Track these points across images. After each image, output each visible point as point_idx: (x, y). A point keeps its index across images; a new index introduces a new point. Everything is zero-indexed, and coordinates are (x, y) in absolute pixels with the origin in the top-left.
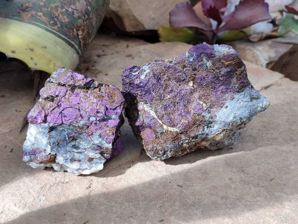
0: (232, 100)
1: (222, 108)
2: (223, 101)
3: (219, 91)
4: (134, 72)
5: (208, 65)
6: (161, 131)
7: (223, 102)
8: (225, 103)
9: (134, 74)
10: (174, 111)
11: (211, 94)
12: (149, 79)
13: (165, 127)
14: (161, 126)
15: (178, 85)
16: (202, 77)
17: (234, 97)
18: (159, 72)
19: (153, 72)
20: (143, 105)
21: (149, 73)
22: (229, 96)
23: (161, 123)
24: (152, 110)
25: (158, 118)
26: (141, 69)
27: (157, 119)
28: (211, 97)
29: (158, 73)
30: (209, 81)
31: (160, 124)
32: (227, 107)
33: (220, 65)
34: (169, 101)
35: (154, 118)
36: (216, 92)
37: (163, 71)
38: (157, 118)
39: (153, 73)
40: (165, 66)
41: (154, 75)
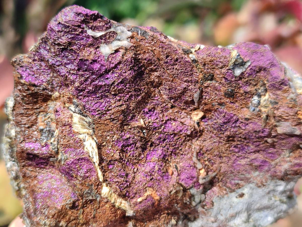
0: (260, 187)
1: (231, 192)
2: (241, 180)
3: (246, 160)
4: (91, 28)
5: (262, 101)
6: (93, 197)
7: (240, 182)
8: (243, 186)
9: (90, 32)
10: (139, 160)
11: (225, 156)
12: (120, 63)
13: (105, 190)
14: (98, 185)
15: (170, 105)
16: (235, 118)
17: (265, 184)
18: (149, 60)
19: (136, 51)
20: (72, 113)
21: (126, 49)
22: (259, 178)
23: (101, 179)
24: (93, 139)
25: (100, 164)
26: (112, 30)
27: (97, 164)
28: (221, 163)
29: (145, 59)
30: (244, 132)
31: (98, 179)
32: (242, 195)
33: (287, 113)
34: (138, 134)
35: (88, 160)
36: (238, 157)
37: (159, 60)
38: (98, 162)
39: (135, 54)
40: (169, 53)
41: (136, 60)
